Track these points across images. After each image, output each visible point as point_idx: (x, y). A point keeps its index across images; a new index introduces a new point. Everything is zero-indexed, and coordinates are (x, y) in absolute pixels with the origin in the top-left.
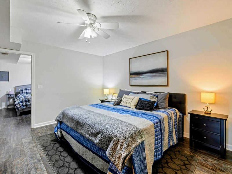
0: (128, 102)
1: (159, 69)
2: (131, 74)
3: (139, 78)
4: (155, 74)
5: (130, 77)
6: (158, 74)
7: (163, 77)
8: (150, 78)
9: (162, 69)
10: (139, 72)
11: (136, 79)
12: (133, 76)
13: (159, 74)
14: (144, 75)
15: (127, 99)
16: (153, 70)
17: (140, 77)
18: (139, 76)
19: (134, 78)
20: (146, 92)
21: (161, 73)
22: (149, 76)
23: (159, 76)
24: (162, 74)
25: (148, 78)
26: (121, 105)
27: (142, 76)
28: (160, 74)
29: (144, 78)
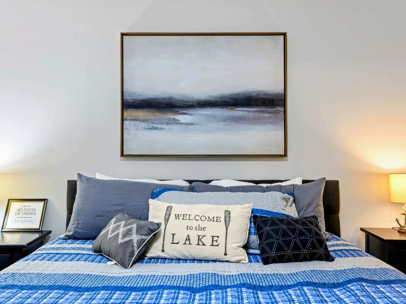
0: (208, 233)
1: (258, 94)
2: (128, 105)
3: (167, 124)
4: (239, 112)
5: (123, 120)
6: (251, 115)
7: (272, 123)
8: (221, 125)
9: (266, 94)
10: (170, 98)
11: (156, 128)
12: (140, 114)
13: (256, 115)
14: (191, 111)
15: (194, 224)
16: (231, 95)
17: (177, 122)
18: (171, 116)
19: (144, 125)
20: (210, 181)
21: (264, 109)
22: (215, 117)
23: (256, 121)
24: (266, 115)
25: (214, 125)
26: (157, 259)
27: (182, 118)
28: (261, 115)
29: (192, 124)
